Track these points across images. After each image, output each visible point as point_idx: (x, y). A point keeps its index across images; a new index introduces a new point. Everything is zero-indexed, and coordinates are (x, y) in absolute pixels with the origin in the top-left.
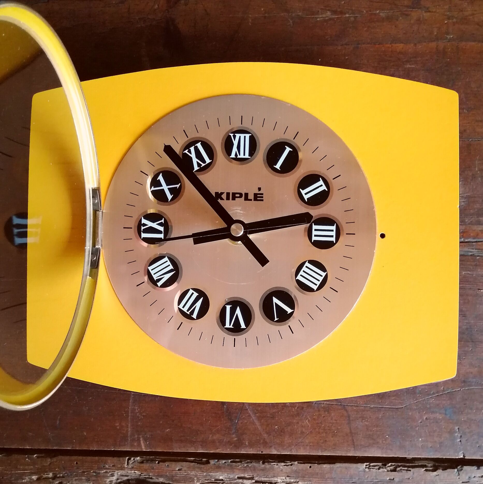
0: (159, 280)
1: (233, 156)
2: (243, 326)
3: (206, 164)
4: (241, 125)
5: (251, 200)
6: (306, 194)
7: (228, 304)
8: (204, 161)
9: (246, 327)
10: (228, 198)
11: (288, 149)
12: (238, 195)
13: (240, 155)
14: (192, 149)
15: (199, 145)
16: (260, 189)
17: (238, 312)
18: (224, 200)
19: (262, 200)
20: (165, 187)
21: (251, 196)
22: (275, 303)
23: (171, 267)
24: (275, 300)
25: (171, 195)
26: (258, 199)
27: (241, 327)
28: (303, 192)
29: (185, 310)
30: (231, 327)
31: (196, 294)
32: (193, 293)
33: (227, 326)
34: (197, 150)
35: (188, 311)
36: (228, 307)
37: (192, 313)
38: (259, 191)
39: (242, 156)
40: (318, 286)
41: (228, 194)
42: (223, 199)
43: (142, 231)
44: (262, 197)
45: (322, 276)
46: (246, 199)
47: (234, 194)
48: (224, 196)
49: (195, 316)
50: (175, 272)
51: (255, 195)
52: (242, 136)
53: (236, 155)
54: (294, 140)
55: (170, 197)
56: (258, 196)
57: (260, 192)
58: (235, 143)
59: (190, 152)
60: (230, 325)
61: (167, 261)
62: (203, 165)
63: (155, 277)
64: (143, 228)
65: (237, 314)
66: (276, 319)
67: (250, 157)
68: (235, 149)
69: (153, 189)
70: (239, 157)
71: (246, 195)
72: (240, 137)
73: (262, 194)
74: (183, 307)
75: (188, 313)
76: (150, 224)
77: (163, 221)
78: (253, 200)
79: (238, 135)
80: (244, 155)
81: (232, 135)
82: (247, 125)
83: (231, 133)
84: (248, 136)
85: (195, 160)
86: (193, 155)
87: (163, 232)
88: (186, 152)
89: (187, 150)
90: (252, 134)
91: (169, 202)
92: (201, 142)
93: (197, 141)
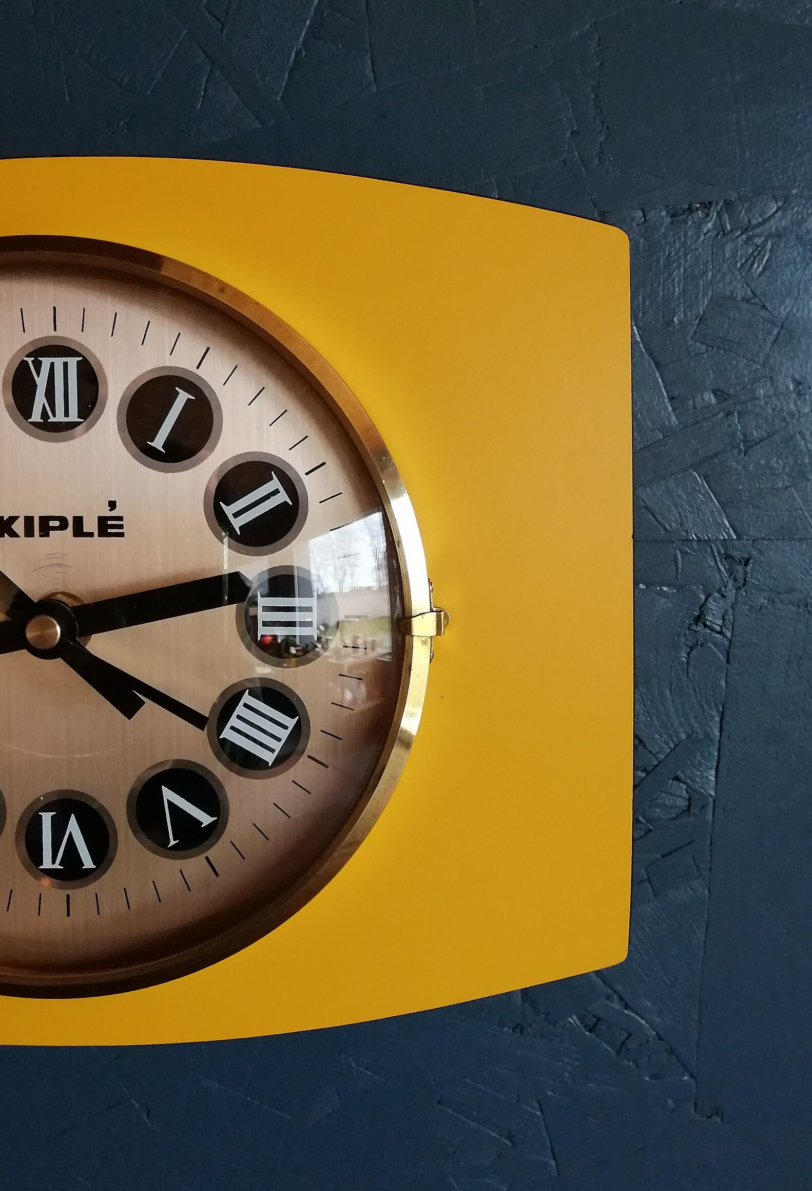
1: (36, 417)
2: (88, 863)
4: (53, 333)
5: (91, 535)
6: (236, 515)
7: (46, 809)
9: (94, 865)
10: (29, 532)
11: (183, 397)
12: (57, 523)
13: (54, 416)
16: (112, 505)
17: (73, 827)
18: (19, 537)
19: (122, 535)
21: (90, 525)
22: (168, 800)
24: (168, 795)
26: (109, 531)
27: (84, 865)
28: (229, 510)
30: (57, 866)
33: (47, 864)
36: (47, 818)
38: (110, 510)
39: (60, 417)
40: (276, 753)
41: (29, 520)
42: (17, 536)
44: (121, 527)
45: (286, 728)
46: (79, 531)
47: (44, 520)
48: (19, 527)
51: (102, 521)
52: (59, 362)
53: (44, 415)
54: (198, 372)
56: (109, 523)
57: (114, 513)
58: (41, 382)
60: (54, 863)
65: (70, 832)
66: (172, 843)
67: (83, 420)
68: (40, 399)
70: (52, 419)
71: (78, 521)
72: (52, 364)
73: (121, 518)
78: (96, 534)
79: (46, 362)
80: (67, 414)
81: (30, 360)
82: (68, 331)
83: (26, 357)
84: (73, 362)
90: (84, 357)
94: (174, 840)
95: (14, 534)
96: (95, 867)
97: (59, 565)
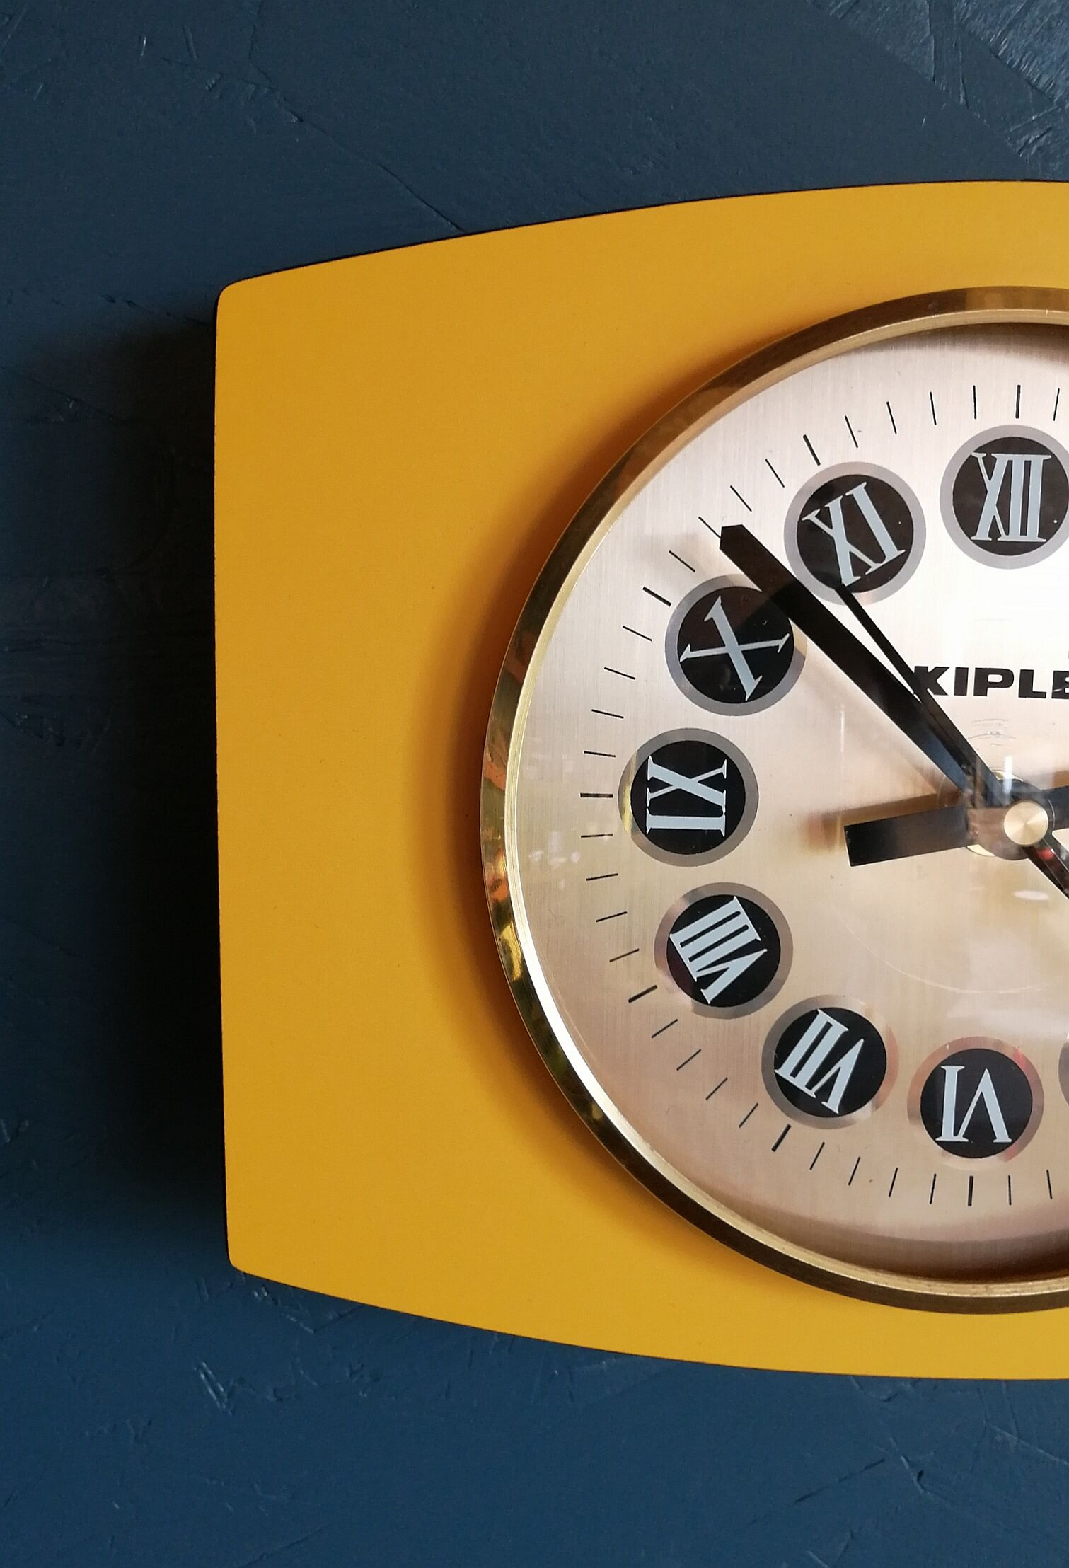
0: (708, 980)
1: (983, 533)
2: (1001, 1135)
3: (885, 562)
4: (1013, 421)
5: (1043, 695)
7: (951, 1061)
8: (878, 554)
9: (1010, 1137)
10: (960, 689)
12: (997, 678)
13: (1007, 533)
14: (835, 506)
15: (860, 494)
17: (986, 1086)
18: (946, 694)
20: (733, 648)
21: (1043, 682)
23: (752, 935)
25: (755, 678)
26: (1067, 691)
27: (995, 1138)
29: (800, 1082)
30: (960, 1138)
31: (838, 1030)
32: (828, 1026)
33: (947, 1135)
34: (851, 509)
35: (810, 1086)
36: (952, 1073)
37: (826, 1092)
39: (1014, 535)
42: (943, 693)
43: (647, 807)
46: (1027, 690)
47: (982, 674)
48: (947, 681)
49: (833, 1103)
50: (765, 950)
51: (1060, 677)
52: (1019, 460)
53: (994, 531)
55: (749, 683)
56: (1067, 679)
58: (993, 486)
59: (825, 517)
60: (956, 1134)
61: (737, 914)
62: (874, 566)
63: (695, 970)
64: (650, 796)
65: (982, 1093)
68: (990, 510)
69: (688, 653)
70: (1003, 538)
71: (1027, 676)
72: (1010, 463)
74: (794, 1074)
75: (812, 1093)
76: (676, 781)
77: (723, 770)
78: (1049, 695)
79: (1001, 459)
80: (1024, 532)
81: (980, 456)
82: (1035, 421)
83: (975, 451)
84: (1037, 461)
85: (844, 549)
86: (838, 531)
87: (724, 811)
88: (812, 517)
89: (816, 512)
90: (1053, 455)
91: (745, 702)
92: (865, 483)
93: (854, 480)
95: (939, 691)
96: (1009, 1140)
97: (999, 735)
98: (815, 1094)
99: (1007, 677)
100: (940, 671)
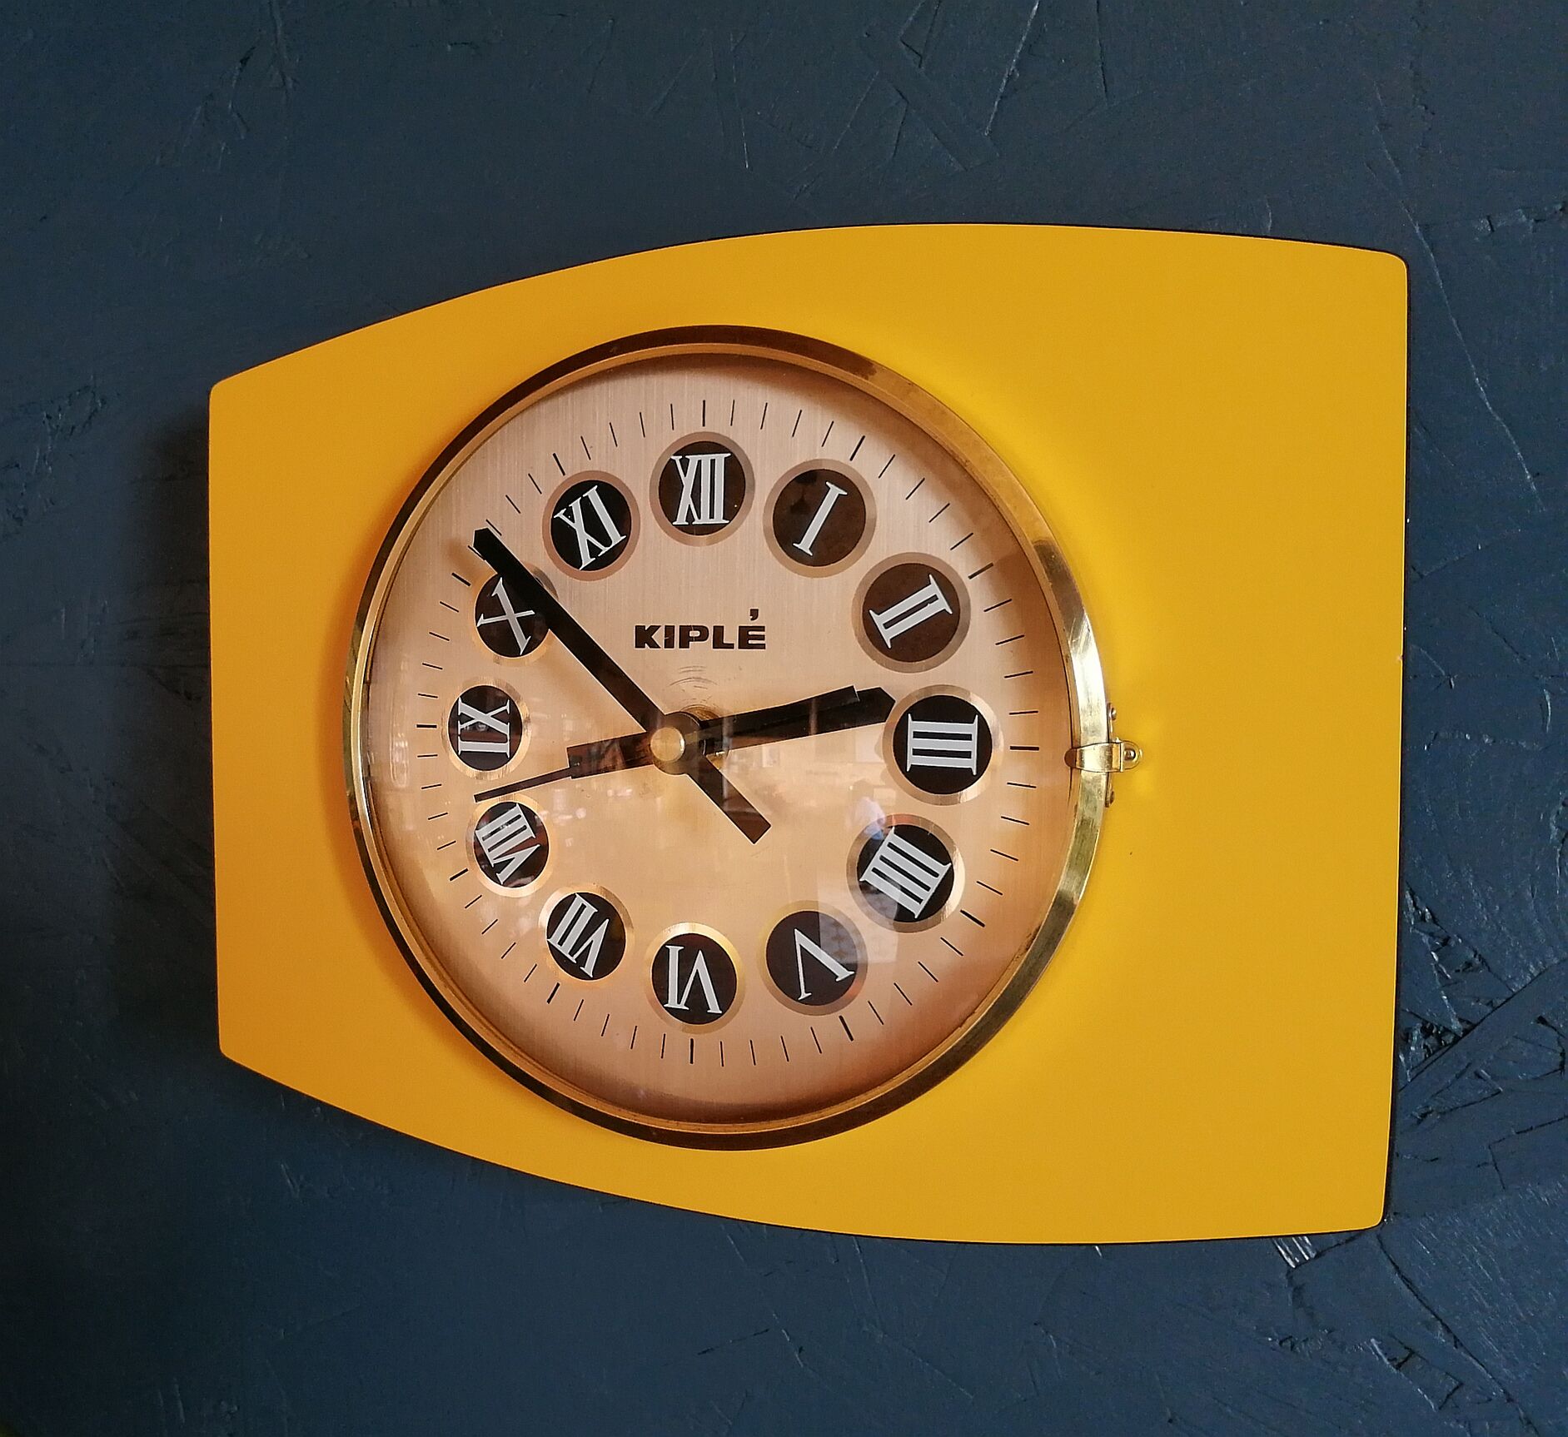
0: (501, 866)
1: (681, 519)
2: (714, 1007)
3: (611, 547)
4: (702, 429)
5: (731, 646)
6: (887, 626)
7: (673, 942)
8: (606, 541)
9: (720, 1009)
10: (669, 644)
11: (834, 493)
12: (697, 634)
13: (699, 518)
14: (576, 506)
15: (593, 494)
16: (754, 614)
17: (700, 965)
18: (659, 647)
19: (763, 646)
20: (511, 616)
21: (731, 636)
22: (801, 946)
23: (529, 833)
24: (801, 939)
25: (526, 636)
26: (750, 642)
27: (709, 1009)
28: (880, 620)
29: (565, 949)
30: (682, 1006)
31: (590, 910)
32: (583, 907)
33: (672, 1003)
34: (587, 507)
35: (572, 953)
36: (674, 953)
37: (583, 959)
38: (752, 619)
39: (705, 519)
40: (924, 904)
41: (669, 630)
42: (657, 646)
43: (458, 735)
44: (762, 637)
45: (936, 875)
46: (719, 643)
47: (685, 630)
48: (659, 637)
49: (588, 969)
50: (537, 847)
51: (744, 631)
52: (706, 459)
53: (690, 517)
54: (851, 464)
55: (522, 642)
56: (750, 633)
57: (755, 623)
58: (688, 481)
59: (569, 514)
60: (679, 1003)
61: (519, 818)
62: (605, 550)
63: (493, 858)
64: (461, 727)
65: (697, 971)
66: (804, 995)
67: (727, 522)
68: (686, 500)
69: (482, 621)
70: (697, 522)
71: (719, 631)
72: (700, 462)
73: (762, 629)
74: (561, 943)
75: (572, 960)
76: (476, 716)
77: (507, 707)
78: (736, 645)
79: (693, 459)
80: (712, 516)
81: (677, 459)
82: (717, 426)
83: (675, 455)
84: (720, 459)
85: (583, 538)
86: (578, 525)
87: (509, 738)
88: (560, 514)
89: (563, 511)
90: (731, 453)
91: (519, 656)
92: (596, 487)
93: (587, 485)
94: (806, 992)
95: (654, 645)
96: (721, 1012)
97: (699, 679)
98: (576, 960)
99: (703, 631)
100: (654, 629)
